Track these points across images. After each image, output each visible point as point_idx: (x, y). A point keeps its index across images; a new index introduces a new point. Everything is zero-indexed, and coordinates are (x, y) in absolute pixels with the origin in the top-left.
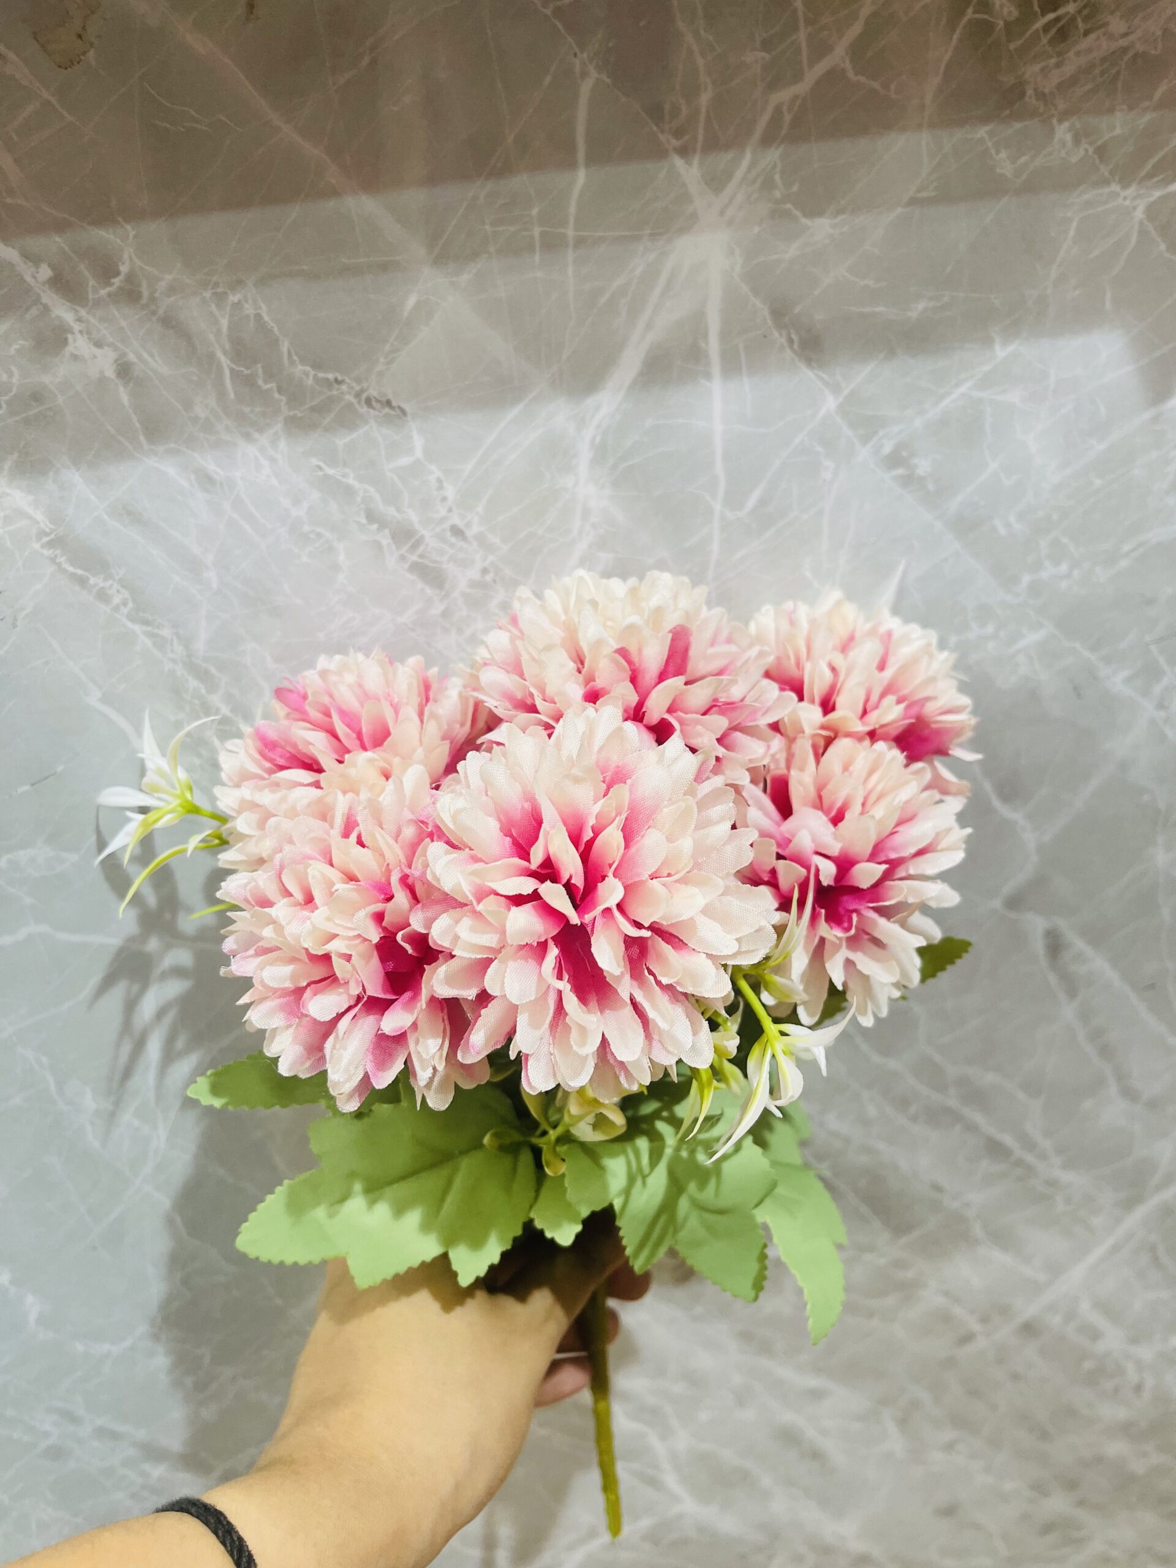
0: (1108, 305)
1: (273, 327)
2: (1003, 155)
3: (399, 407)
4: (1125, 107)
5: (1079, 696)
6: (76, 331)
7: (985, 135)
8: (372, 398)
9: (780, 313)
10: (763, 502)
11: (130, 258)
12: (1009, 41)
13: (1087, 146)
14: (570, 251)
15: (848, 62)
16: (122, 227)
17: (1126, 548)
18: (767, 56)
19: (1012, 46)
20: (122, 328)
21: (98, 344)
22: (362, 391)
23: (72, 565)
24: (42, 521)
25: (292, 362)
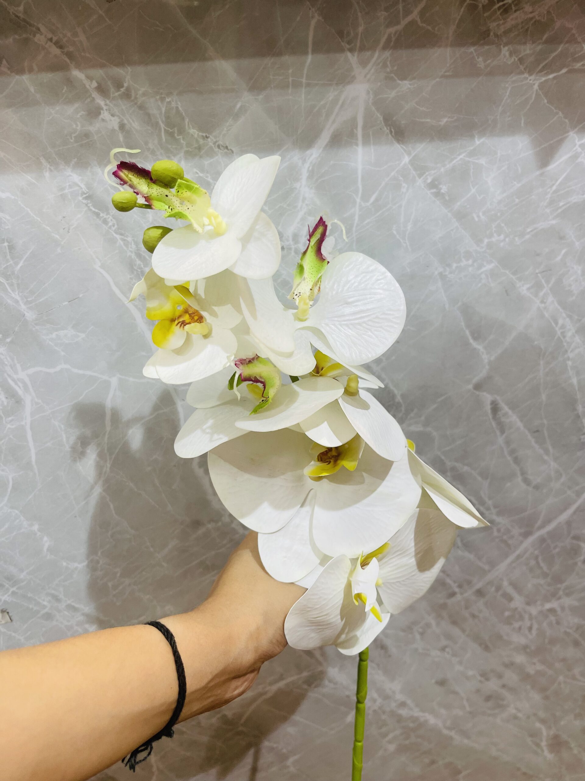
0: (522, 125)
1: (182, 113)
2: (481, 59)
3: (231, 150)
4: (531, 42)
5: (508, 295)
6: (104, 110)
7: (473, 51)
8: (220, 145)
9: (387, 119)
10: (377, 200)
11: (129, 81)
12: (484, 13)
13: (515, 58)
14: (304, 88)
15: (418, 18)
16: (127, 68)
17: (529, 230)
18: (386, 14)
19: (485, 15)
20: (123, 109)
21: (113, 115)
22: (216, 142)
23: (94, 207)
24: (84, 188)
25: (189, 128)
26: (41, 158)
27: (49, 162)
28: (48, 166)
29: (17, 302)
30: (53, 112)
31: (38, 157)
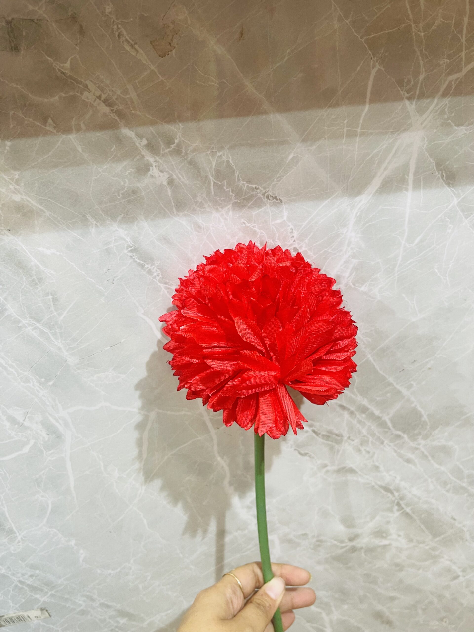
1: (233, 166)
3: (280, 199)
6: (154, 166)
8: (269, 196)
9: (439, 165)
10: (421, 241)
11: (180, 137)
14: (358, 138)
16: (178, 124)
18: (449, 61)
20: (172, 165)
21: (162, 171)
22: (266, 192)
23: (139, 259)
24: (130, 242)
25: (239, 180)
26: (87, 216)
27: (96, 219)
28: (95, 222)
29: (60, 349)
30: (101, 170)
31: (85, 214)
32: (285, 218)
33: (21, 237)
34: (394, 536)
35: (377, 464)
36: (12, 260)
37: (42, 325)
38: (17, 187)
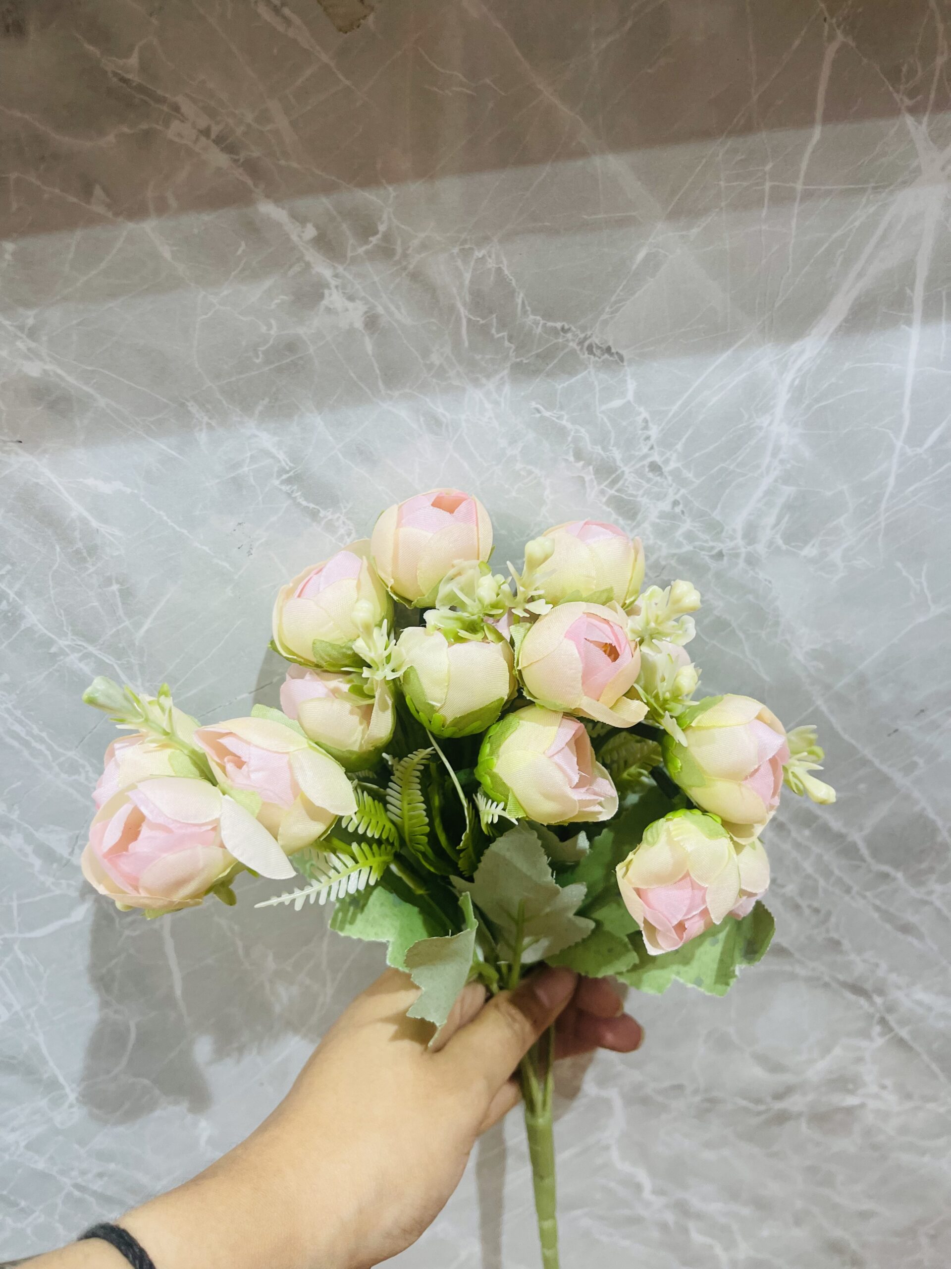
1: (511, 280)
3: (617, 353)
6: (332, 286)
8: (594, 346)
10: (942, 440)
11: (389, 218)
14: (797, 204)
16: (385, 188)
20: (374, 283)
21: (351, 298)
22: (585, 339)
23: (306, 499)
24: (284, 460)
25: (525, 312)
26: (189, 404)
27: (208, 411)
28: (206, 419)
30: (215, 301)
31: (184, 401)
32: (630, 396)
33: (47, 456)
34: (873, 1089)
35: (835, 936)
36: (29, 508)
37: (100, 649)
38: (33, 345)
